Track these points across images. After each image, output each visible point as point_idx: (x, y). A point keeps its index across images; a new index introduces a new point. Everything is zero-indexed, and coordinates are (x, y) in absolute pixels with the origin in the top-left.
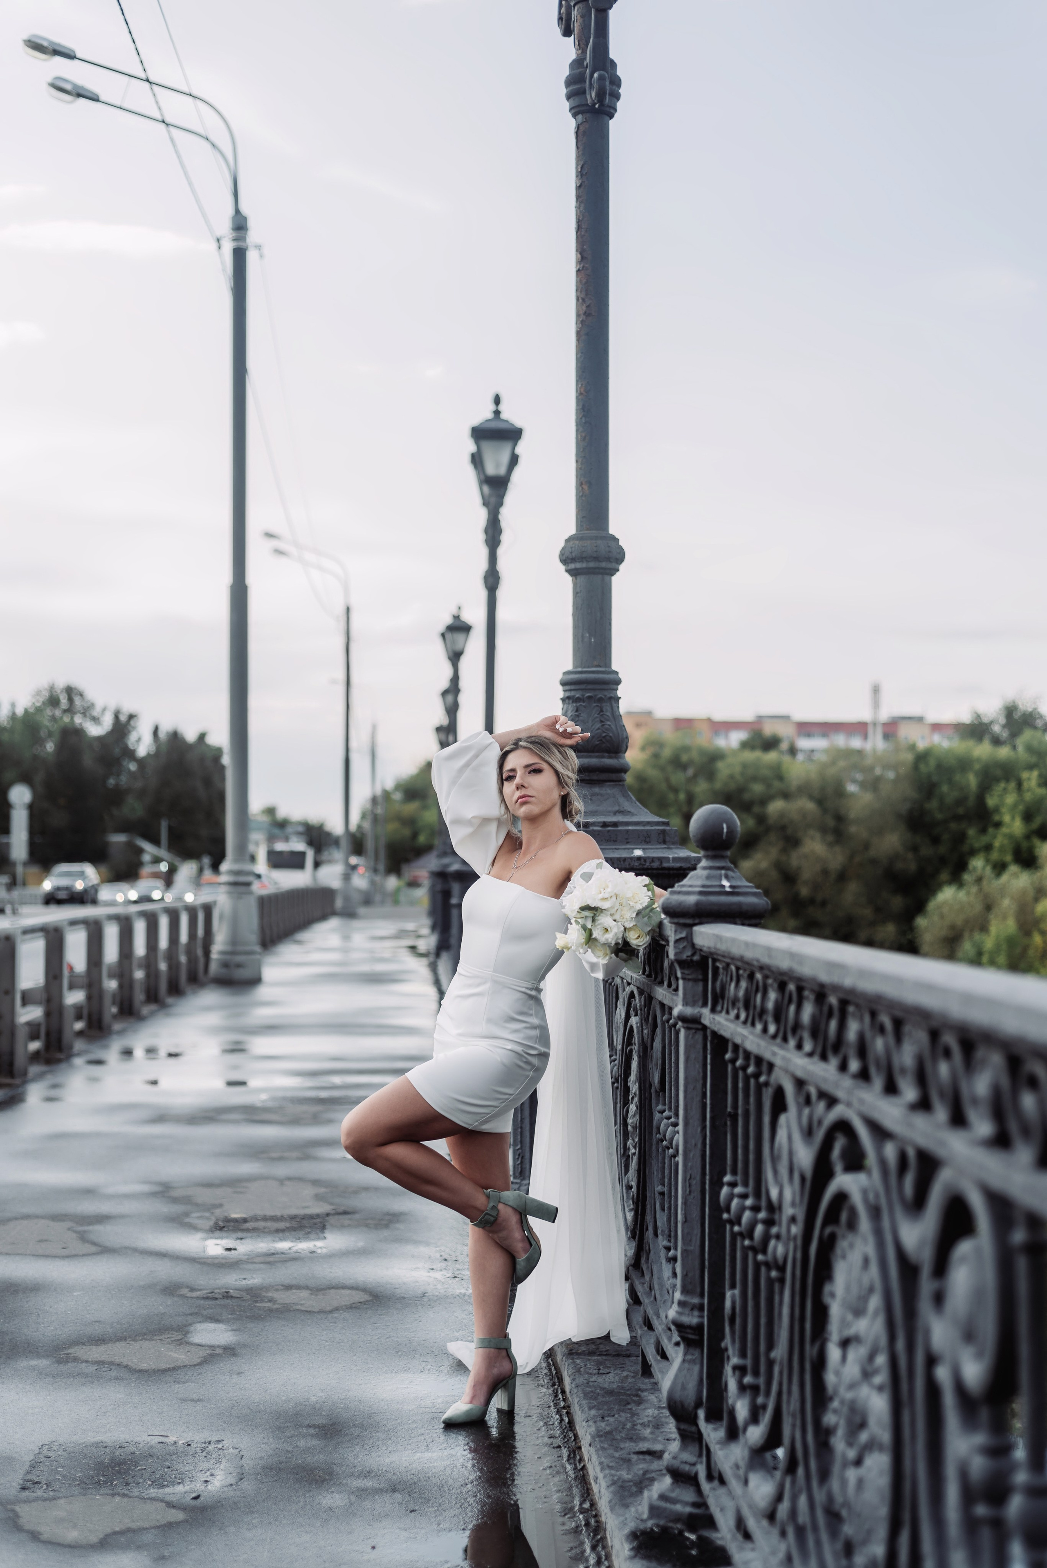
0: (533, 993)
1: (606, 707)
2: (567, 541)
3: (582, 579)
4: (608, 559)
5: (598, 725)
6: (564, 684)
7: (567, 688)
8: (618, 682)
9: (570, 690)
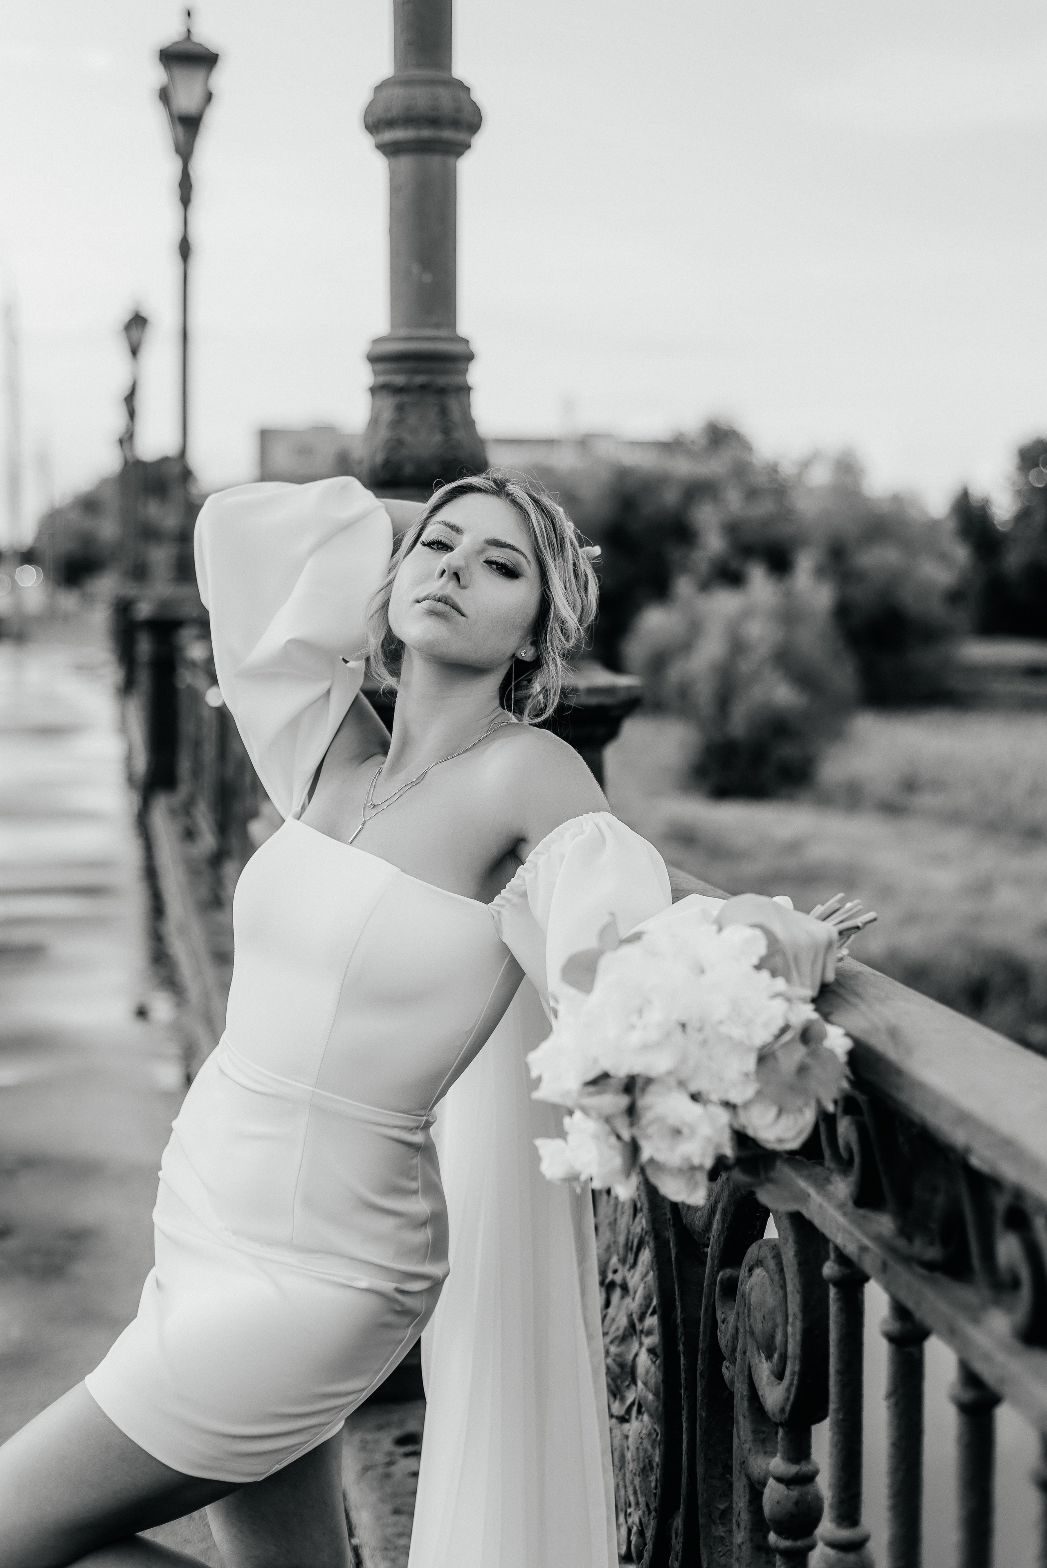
0: (418, 1138)
1: (453, 403)
2: (379, 89)
3: (406, 162)
4: (456, 123)
5: (438, 438)
6: (374, 359)
7: (380, 366)
8: (469, 357)
9: (385, 372)
